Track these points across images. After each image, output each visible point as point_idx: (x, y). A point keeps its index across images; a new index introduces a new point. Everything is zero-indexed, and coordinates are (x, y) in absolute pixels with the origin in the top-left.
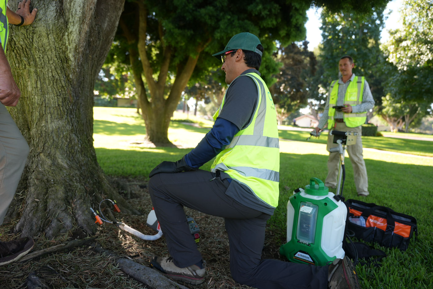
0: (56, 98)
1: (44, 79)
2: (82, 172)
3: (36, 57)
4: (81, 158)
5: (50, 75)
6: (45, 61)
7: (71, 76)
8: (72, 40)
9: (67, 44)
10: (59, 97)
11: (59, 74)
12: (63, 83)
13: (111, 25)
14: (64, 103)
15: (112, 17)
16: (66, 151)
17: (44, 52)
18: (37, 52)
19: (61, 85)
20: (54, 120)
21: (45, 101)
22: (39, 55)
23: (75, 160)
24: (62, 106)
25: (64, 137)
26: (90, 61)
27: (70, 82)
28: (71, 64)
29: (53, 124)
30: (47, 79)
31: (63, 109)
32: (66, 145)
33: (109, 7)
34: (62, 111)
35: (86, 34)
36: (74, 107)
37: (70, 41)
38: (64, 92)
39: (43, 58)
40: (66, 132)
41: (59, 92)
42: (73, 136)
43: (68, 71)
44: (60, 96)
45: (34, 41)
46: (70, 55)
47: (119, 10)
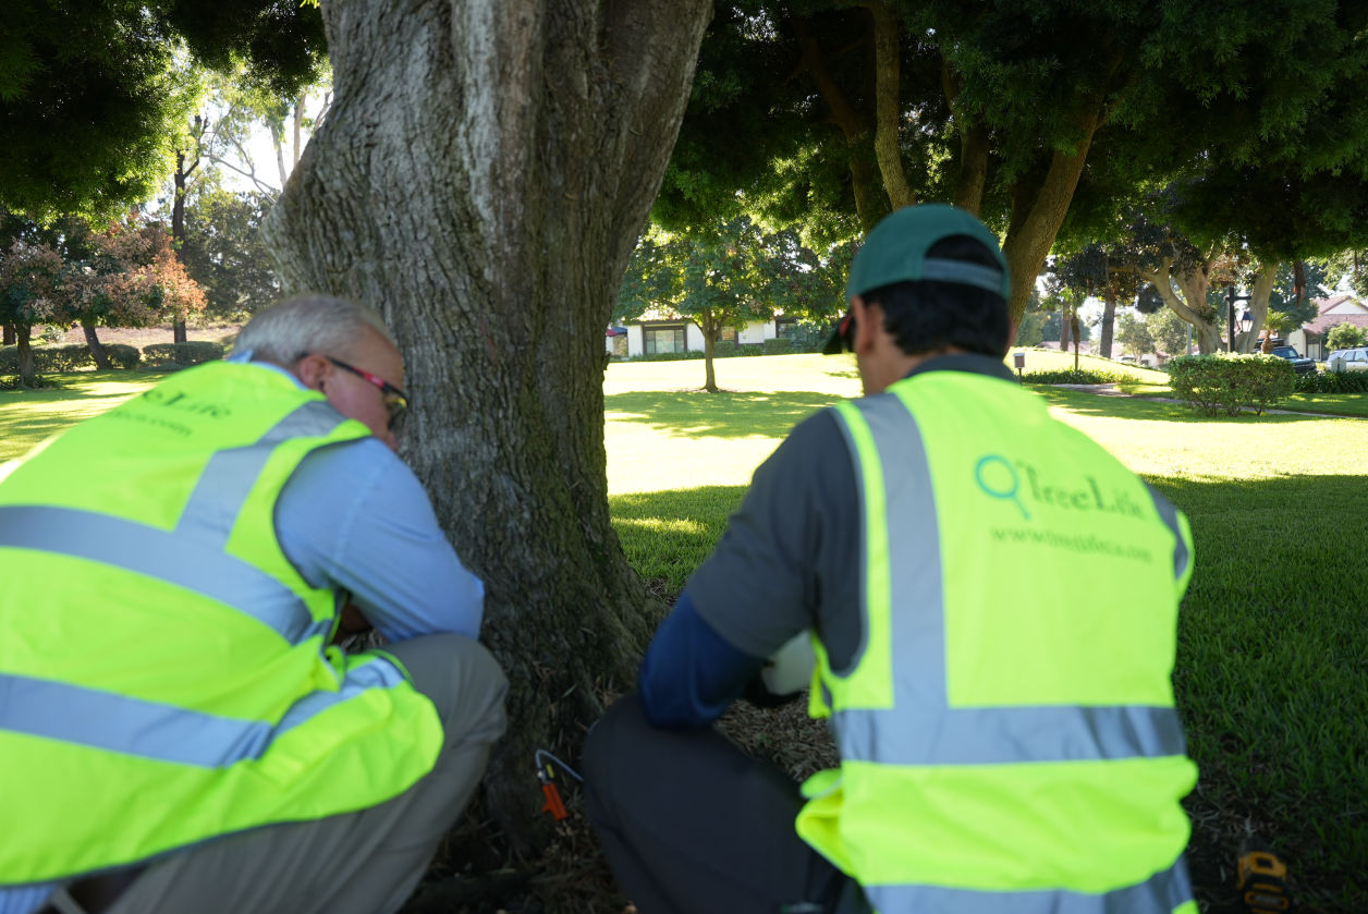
0: (443, 354)
1: (405, 295)
2: (529, 608)
3: (379, 223)
4: (530, 559)
5: (422, 277)
6: (404, 233)
7: (488, 274)
8: (479, 148)
9: (467, 166)
10: (452, 350)
11: (449, 273)
12: (463, 300)
13: (662, 77)
14: (471, 370)
15: (664, 47)
16: (476, 539)
17: (402, 203)
18: (382, 206)
19: (456, 308)
20: (439, 432)
21: (411, 367)
22: (386, 215)
23: (504, 567)
24: (463, 382)
25: (469, 486)
26: (572, 213)
27: (488, 294)
28: (485, 231)
29: (435, 446)
30: (413, 294)
31: (465, 390)
32: (474, 517)
33: (655, 16)
34: (464, 398)
35: (522, 115)
36: (507, 380)
37: (475, 152)
38: (468, 333)
39: (398, 223)
40: (480, 471)
41: (453, 332)
42: (503, 482)
43: (477, 256)
44: (455, 346)
45: (374, 171)
46: (480, 202)
47: (693, 20)
